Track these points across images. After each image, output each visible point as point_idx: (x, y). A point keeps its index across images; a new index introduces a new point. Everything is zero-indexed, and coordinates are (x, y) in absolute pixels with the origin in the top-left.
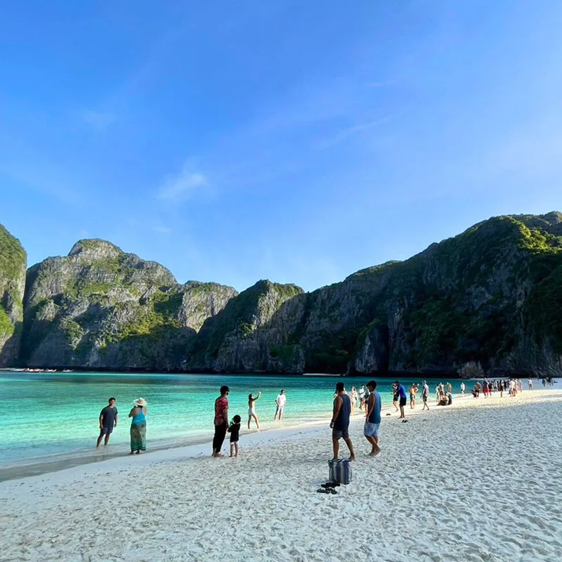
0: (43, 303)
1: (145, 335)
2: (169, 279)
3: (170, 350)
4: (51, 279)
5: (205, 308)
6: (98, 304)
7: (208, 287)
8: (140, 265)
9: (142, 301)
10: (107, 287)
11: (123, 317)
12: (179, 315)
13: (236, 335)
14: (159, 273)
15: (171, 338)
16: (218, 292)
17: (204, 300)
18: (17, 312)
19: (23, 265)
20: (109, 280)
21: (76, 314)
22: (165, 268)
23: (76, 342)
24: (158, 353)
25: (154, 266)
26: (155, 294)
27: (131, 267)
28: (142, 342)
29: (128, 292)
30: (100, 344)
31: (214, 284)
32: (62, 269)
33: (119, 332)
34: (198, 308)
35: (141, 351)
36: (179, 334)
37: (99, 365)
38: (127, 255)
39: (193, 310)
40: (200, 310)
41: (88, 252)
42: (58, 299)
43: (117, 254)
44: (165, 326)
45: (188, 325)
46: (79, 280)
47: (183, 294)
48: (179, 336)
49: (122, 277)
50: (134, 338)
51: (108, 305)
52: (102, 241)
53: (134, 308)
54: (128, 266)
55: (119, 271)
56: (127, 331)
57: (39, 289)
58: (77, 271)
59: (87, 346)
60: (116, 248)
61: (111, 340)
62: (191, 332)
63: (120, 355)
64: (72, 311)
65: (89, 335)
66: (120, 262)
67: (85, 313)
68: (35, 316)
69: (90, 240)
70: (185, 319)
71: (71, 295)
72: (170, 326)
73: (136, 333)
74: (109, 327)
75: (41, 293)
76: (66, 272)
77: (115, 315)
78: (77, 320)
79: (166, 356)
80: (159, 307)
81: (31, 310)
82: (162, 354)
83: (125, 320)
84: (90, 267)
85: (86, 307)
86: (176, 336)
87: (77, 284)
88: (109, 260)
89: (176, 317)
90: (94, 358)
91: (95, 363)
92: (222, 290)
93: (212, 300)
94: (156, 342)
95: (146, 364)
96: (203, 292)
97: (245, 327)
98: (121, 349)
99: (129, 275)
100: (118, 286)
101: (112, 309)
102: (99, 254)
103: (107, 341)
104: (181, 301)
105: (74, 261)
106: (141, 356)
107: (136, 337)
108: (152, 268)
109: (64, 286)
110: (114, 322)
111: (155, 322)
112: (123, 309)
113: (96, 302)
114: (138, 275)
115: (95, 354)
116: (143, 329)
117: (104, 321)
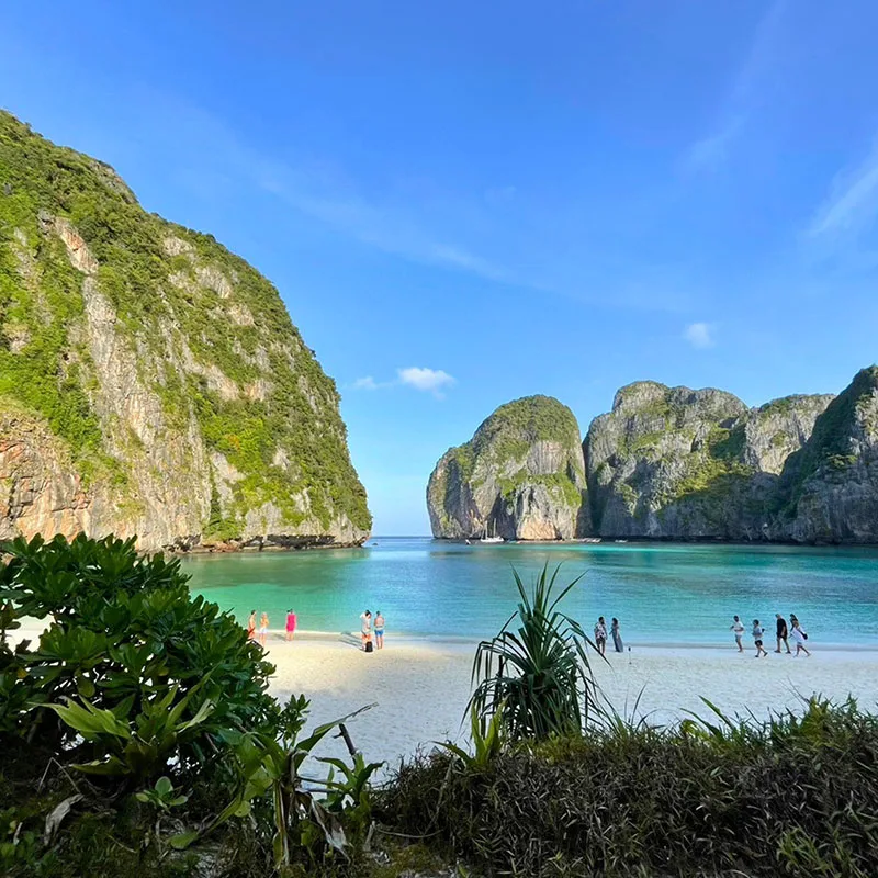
0: (601, 467)
1: (703, 492)
2: (734, 407)
3: (745, 509)
4: (601, 440)
5: (787, 439)
6: (644, 460)
7: (784, 405)
8: (692, 399)
9: (694, 448)
10: (656, 437)
11: (674, 471)
12: (746, 456)
13: (821, 477)
14: (718, 402)
15: (742, 492)
16: (806, 409)
17: (781, 427)
18: (581, 481)
19: (575, 432)
20: (658, 429)
21: (626, 475)
22: (725, 393)
23: (633, 507)
24: (728, 515)
25: (709, 395)
26: (709, 433)
27: (681, 403)
28: (702, 501)
29: (682, 438)
30: (655, 507)
31: (795, 397)
32: (608, 426)
33: (673, 491)
34: (776, 441)
35: (705, 514)
36: (753, 484)
37: (661, 534)
38: (674, 390)
39: (767, 446)
40: (778, 444)
41: (629, 401)
42: (612, 461)
43: (662, 393)
44: (730, 475)
45: (764, 470)
46: (627, 435)
47: (745, 425)
48: (754, 488)
49: (673, 420)
50: (691, 496)
51: (655, 459)
52: (640, 383)
53: (683, 457)
54: (677, 404)
55: (667, 413)
56: (681, 488)
57: (594, 454)
58: (623, 426)
59: (643, 511)
60: (659, 386)
61: (666, 502)
62: (771, 479)
63: (680, 519)
64: (622, 472)
65: (643, 497)
66: (668, 401)
67: (634, 473)
68: (596, 482)
69: (628, 387)
70: (757, 462)
71: (622, 455)
72: (737, 475)
73: (692, 489)
74: (661, 486)
75: (598, 458)
76: (614, 430)
77: (664, 470)
78: (628, 481)
79: (741, 517)
80: (717, 450)
81: (592, 477)
82: (735, 517)
83: (677, 474)
84: (633, 418)
85: (634, 465)
86: (748, 489)
87: (626, 441)
88: (655, 402)
89: (742, 460)
90: (653, 527)
91: (656, 531)
92: (811, 405)
93: (797, 424)
94: (720, 499)
95: (716, 530)
96: (778, 415)
97: (837, 462)
98: (679, 512)
99: (681, 414)
100: (668, 432)
101: (659, 462)
102: (641, 399)
103: (662, 503)
104: (744, 435)
105: (617, 415)
106: (705, 520)
107: (692, 496)
108: (707, 398)
109: (614, 445)
110: (664, 479)
111: (715, 473)
112: (671, 462)
113: (642, 457)
114: (691, 412)
115: (652, 519)
116: (699, 485)
117: (654, 480)
